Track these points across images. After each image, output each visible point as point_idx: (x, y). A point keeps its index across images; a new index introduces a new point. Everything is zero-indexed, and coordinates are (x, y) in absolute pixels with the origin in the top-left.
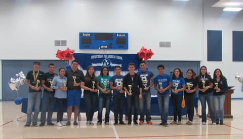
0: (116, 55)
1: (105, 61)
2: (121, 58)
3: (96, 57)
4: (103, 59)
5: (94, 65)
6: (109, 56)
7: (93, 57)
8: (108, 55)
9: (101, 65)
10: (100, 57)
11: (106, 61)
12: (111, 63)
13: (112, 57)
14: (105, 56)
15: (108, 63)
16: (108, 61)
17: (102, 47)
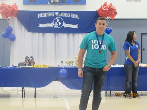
0: (71, 12)
1: (56, 21)
2: (76, 16)
3: (44, 15)
4: (54, 17)
5: (41, 26)
6: (62, 15)
7: (40, 15)
8: (59, 12)
9: (51, 25)
10: (50, 15)
11: (58, 20)
12: (64, 23)
13: (65, 15)
14: (57, 14)
15: (60, 23)
16: (61, 21)
17: (51, 2)
